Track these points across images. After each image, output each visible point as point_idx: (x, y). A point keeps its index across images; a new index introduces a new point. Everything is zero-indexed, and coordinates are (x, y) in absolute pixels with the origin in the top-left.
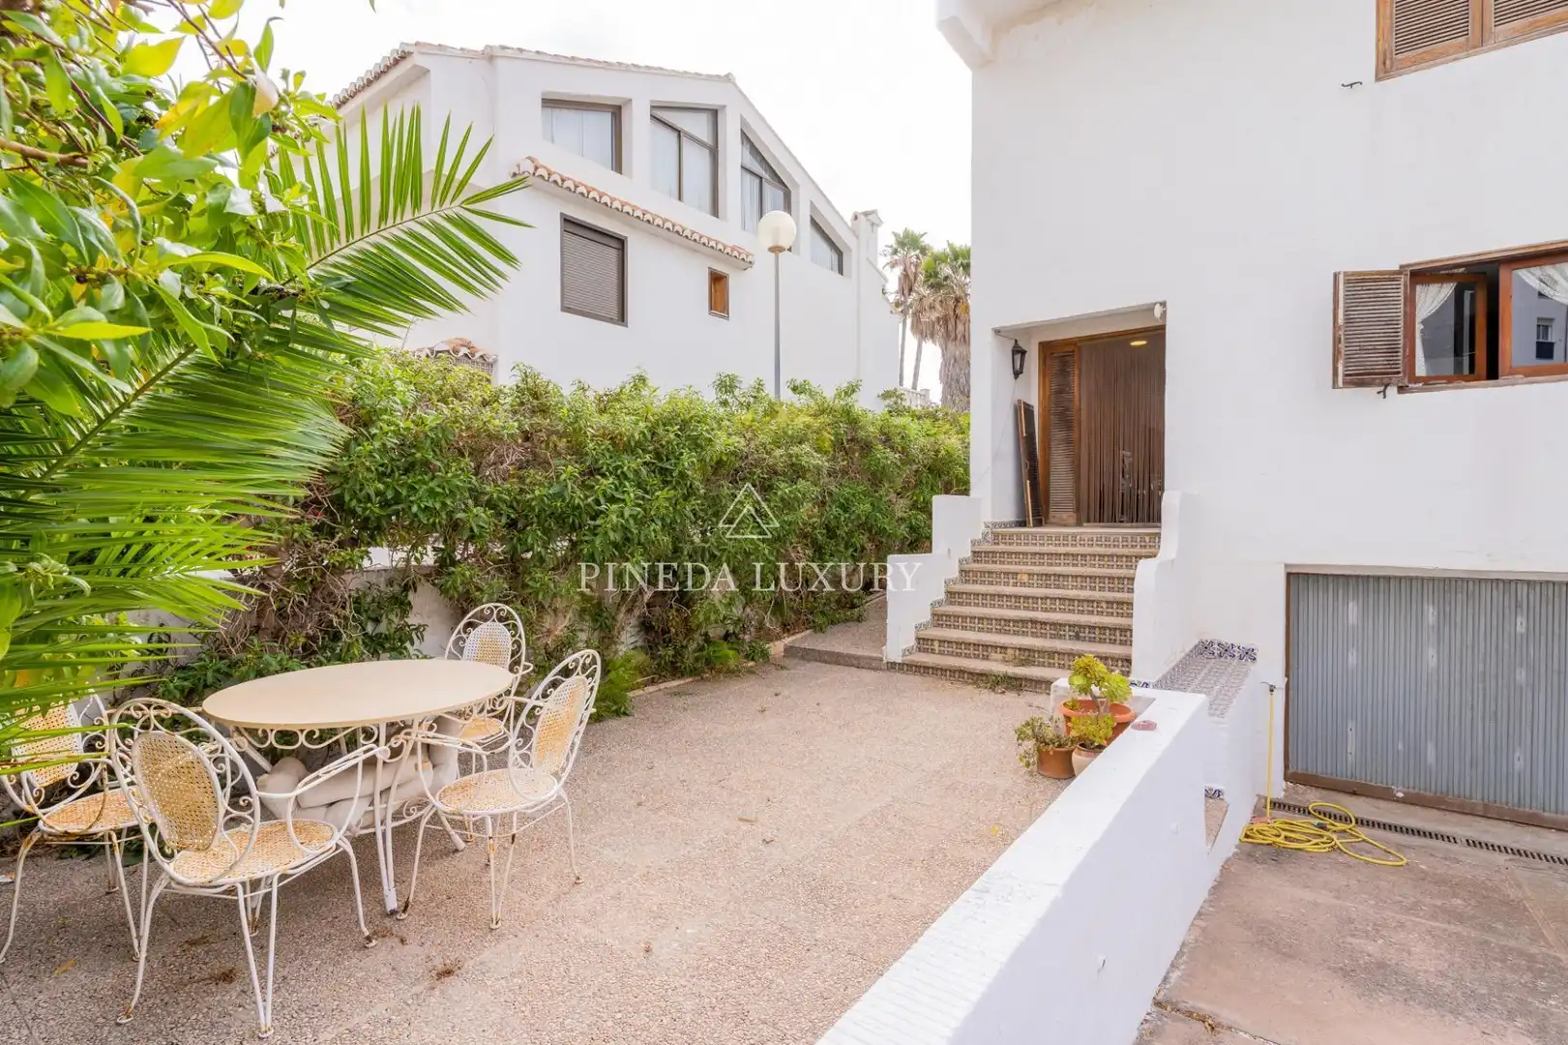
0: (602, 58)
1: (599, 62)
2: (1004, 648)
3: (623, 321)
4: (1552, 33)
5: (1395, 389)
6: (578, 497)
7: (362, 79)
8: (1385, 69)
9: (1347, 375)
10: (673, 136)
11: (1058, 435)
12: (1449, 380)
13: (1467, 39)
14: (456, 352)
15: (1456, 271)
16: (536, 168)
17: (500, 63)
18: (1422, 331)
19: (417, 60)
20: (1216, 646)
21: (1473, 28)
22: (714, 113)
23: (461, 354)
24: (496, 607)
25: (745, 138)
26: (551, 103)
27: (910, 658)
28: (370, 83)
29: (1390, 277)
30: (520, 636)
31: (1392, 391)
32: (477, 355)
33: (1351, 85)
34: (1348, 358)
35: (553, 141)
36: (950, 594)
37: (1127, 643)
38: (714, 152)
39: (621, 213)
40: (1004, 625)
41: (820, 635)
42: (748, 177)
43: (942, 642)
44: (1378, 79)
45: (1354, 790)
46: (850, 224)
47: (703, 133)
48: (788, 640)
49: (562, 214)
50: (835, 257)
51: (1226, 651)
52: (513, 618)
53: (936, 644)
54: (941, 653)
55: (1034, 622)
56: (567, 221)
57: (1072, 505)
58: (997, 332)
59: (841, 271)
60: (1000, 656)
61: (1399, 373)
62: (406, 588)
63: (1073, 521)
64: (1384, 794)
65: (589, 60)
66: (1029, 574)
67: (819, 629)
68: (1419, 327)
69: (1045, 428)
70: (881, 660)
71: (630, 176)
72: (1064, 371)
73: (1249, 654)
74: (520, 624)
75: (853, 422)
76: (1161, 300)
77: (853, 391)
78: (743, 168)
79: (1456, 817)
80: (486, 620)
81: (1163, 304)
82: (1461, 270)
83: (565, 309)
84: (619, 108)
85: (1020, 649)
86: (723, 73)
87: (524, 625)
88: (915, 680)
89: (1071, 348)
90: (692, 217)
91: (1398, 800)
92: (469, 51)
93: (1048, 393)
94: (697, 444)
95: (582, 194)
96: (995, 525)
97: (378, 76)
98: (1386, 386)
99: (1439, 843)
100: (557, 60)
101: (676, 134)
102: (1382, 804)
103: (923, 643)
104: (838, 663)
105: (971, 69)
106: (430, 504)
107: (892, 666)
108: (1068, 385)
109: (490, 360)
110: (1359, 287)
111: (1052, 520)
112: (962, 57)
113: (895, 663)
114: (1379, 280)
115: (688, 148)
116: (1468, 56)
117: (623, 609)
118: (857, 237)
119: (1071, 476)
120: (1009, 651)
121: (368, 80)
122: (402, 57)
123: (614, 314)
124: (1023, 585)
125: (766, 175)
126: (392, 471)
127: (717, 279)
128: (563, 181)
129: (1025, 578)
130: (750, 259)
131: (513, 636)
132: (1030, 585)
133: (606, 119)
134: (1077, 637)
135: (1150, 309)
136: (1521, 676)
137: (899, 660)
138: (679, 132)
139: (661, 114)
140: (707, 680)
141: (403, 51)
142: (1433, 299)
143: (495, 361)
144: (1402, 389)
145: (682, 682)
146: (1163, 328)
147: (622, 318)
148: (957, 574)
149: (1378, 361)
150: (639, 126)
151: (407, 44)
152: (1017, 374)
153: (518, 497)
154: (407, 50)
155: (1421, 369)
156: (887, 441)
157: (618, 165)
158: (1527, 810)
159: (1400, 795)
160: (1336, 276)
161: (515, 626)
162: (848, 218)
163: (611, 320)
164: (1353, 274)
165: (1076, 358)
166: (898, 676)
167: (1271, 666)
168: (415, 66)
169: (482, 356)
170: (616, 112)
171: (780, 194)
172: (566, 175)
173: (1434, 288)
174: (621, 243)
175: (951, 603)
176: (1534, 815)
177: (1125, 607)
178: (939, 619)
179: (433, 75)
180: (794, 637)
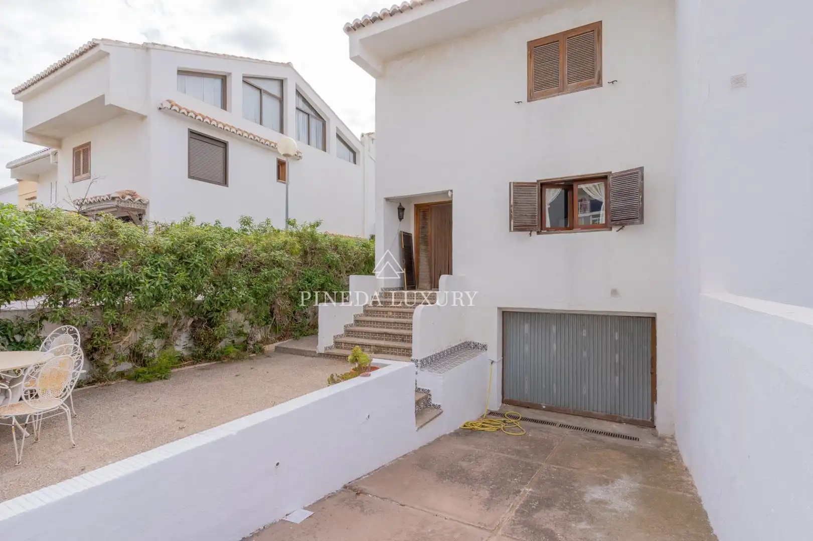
0: (214, 52)
1: (212, 54)
2: (370, 346)
3: (226, 183)
4: (586, 89)
5: (536, 233)
6: (131, 275)
7: (73, 54)
8: (530, 98)
9: (515, 226)
10: (258, 92)
11: (422, 247)
12: (562, 229)
13: (559, 88)
14: (123, 197)
15: (561, 183)
16: (172, 106)
17: (152, 52)
18: (549, 208)
19: (102, 47)
20: (472, 344)
21: (560, 83)
22: (282, 82)
23: (126, 199)
24: (68, 327)
25: (298, 93)
26: (181, 72)
27: (330, 351)
28: (77, 57)
29: (532, 185)
30: (78, 341)
31: (534, 233)
32: (137, 200)
33: (519, 102)
34: (515, 219)
35: (185, 93)
36: (357, 321)
37: (410, 342)
38: (281, 101)
39: (222, 130)
40: (374, 336)
41: (296, 341)
42: (301, 114)
43: (345, 343)
44: (528, 101)
45: (528, 406)
46: (360, 140)
47: (276, 91)
48: (278, 344)
49: (189, 129)
50: (352, 155)
51: (476, 346)
52: (76, 332)
53: (343, 344)
54: (345, 349)
55: (386, 333)
56: (192, 133)
57: (428, 280)
58: (387, 199)
59: (355, 162)
60: (368, 350)
61: (536, 226)
62: (41, 319)
63: (428, 287)
64: (537, 407)
65: (206, 52)
66: (392, 312)
67: (296, 338)
68: (547, 207)
69: (417, 244)
70: (315, 352)
71: (231, 112)
72: (425, 218)
73: (484, 347)
74: (79, 335)
75: (314, 239)
76: (451, 189)
77: (318, 226)
78: (297, 108)
79: (562, 415)
80: (63, 333)
81: (451, 191)
82: (563, 183)
83: (190, 177)
84: (225, 77)
85: (376, 346)
86: (286, 62)
87: (80, 335)
88: (328, 361)
89: (427, 208)
90: (268, 133)
91: (544, 410)
92: (134, 44)
93: (418, 228)
94: (207, 252)
95: (200, 120)
96: (386, 289)
97: (81, 54)
98: (531, 231)
99: (544, 426)
100: (186, 52)
101: (259, 92)
102: (537, 411)
103: (338, 344)
104: (298, 354)
105: (374, 77)
106: (39, 279)
107: (321, 355)
108: (427, 224)
109: (144, 202)
110: (519, 189)
111: (420, 287)
112: (369, 73)
113: (321, 354)
114: (526, 186)
115: (265, 98)
116: (559, 95)
117: (176, 329)
118: (364, 146)
119: (428, 267)
120: (372, 347)
121: (76, 55)
122: (93, 46)
123: (221, 181)
124: (390, 317)
125: (312, 113)
126: (17, 263)
127: (281, 165)
128: (188, 112)
129: (391, 314)
130: (299, 155)
131: (75, 340)
132: (393, 317)
133: (218, 83)
134: (403, 340)
135: (446, 193)
136: (585, 354)
137: (323, 352)
138: (260, 90)
139: (249, 80)
140: (225, 363)
141: (94, 43)
142: (552, 195)
143: (148, 203)
144: (538, 233)
145: (209, 364)
146: (451, 202)
147: (225, 182)
148: (362, 312)
149: (528, 221)
150: (236, 86)
151: (96, 40)
152: (401, 218)
153: (98, 275)
154: (96, 42)
155: (548, 225)
156: (336, 248)
157: (224, 106)
158: (588, 411)
159: (544, 407)
160: (510, 183)
161: (76, 337)
162: (359, 137)
163: (219, 184)
164: (518, 183)
165: (429, 212)
166: (321, 359)
167: (494, 352)
168: (101, 51)
169: (140, 200)
170: (224, 79)
171: (320, 123)
172: (190, 109)
173: (553, 190)
174: (225, 145)
175: (357, 326)
176: (590, 413)
177: (409, 326)
178: (349, 332)
179: (111, 56)
180: (281, 342)
